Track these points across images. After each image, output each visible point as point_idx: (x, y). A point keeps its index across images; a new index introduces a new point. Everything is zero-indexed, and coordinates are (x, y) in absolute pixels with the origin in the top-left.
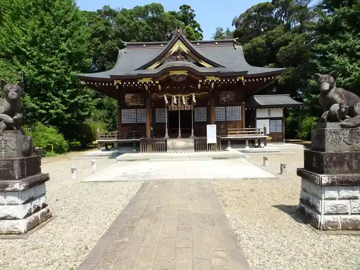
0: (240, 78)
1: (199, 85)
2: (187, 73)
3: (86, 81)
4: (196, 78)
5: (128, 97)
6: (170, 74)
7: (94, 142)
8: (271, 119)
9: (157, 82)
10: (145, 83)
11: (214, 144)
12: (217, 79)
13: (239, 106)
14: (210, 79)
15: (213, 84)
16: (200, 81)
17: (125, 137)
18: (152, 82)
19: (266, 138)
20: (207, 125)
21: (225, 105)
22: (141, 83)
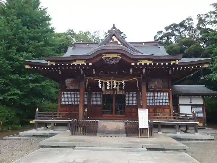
0: (174, 62)
1: (131, 70)
2: (119, 56)
3: (31, 65)
4: (129, 61)
5: (68, 81)
6: (103, 57)
7: (31, 122)
8: (193, 105)
9: (90, 64)
10: (78, 65)
11: (146, 129)
12: (150, 62)
13: (167, 92)
14: (143, 62)
15: (144, 70)
16: (133, 64)
17: (61, 117)
18: (85, 64)
19: (196, 124)
20: (139, 109)
21: (154, 91)
22: (74, 65)
